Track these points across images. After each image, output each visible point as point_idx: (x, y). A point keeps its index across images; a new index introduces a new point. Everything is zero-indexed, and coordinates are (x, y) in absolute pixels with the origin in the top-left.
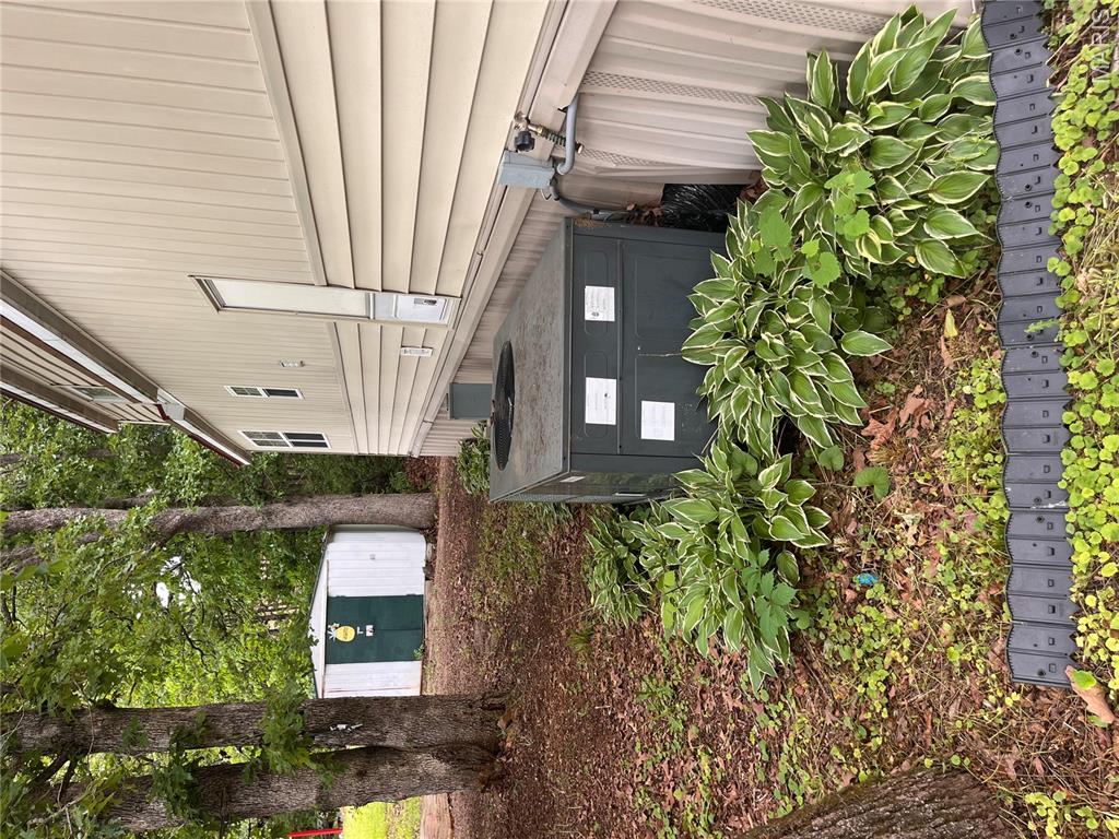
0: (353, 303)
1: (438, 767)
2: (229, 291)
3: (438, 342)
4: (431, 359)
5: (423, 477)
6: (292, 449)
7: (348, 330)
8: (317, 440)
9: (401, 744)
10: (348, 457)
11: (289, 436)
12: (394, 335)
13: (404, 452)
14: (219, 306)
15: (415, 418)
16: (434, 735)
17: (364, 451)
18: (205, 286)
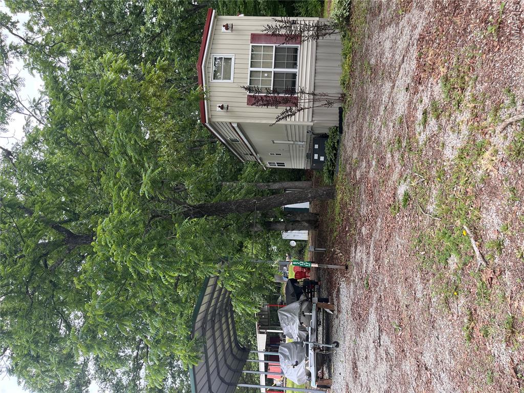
0: (292, 142)
1: (306, 224)
2: (275, 142)
3: (305, 146)
4: (304, 149)
5: (310, 177)
6: (277, 167)
7: (291, 146)
8: (283, 164)
9: (300, 220)
10: (290, 169)
11: (277, 163)
12: (298, 146)
13: (303, 168)
14: (274, 143)
15: (303, 159)
16: (305, 218)
17: (293, 168)
18: (273, 141)
